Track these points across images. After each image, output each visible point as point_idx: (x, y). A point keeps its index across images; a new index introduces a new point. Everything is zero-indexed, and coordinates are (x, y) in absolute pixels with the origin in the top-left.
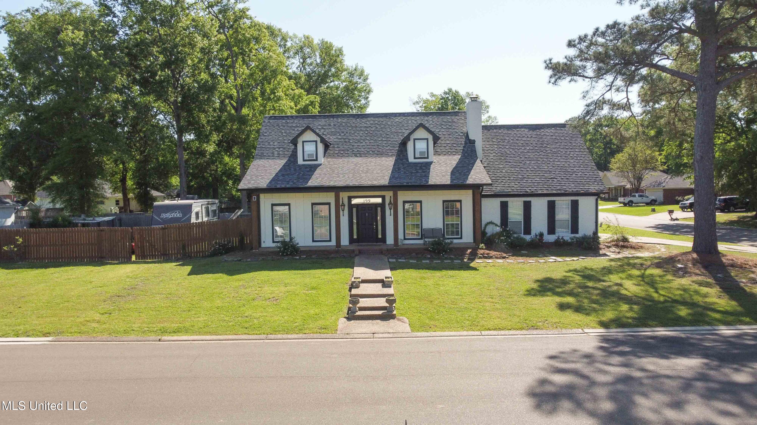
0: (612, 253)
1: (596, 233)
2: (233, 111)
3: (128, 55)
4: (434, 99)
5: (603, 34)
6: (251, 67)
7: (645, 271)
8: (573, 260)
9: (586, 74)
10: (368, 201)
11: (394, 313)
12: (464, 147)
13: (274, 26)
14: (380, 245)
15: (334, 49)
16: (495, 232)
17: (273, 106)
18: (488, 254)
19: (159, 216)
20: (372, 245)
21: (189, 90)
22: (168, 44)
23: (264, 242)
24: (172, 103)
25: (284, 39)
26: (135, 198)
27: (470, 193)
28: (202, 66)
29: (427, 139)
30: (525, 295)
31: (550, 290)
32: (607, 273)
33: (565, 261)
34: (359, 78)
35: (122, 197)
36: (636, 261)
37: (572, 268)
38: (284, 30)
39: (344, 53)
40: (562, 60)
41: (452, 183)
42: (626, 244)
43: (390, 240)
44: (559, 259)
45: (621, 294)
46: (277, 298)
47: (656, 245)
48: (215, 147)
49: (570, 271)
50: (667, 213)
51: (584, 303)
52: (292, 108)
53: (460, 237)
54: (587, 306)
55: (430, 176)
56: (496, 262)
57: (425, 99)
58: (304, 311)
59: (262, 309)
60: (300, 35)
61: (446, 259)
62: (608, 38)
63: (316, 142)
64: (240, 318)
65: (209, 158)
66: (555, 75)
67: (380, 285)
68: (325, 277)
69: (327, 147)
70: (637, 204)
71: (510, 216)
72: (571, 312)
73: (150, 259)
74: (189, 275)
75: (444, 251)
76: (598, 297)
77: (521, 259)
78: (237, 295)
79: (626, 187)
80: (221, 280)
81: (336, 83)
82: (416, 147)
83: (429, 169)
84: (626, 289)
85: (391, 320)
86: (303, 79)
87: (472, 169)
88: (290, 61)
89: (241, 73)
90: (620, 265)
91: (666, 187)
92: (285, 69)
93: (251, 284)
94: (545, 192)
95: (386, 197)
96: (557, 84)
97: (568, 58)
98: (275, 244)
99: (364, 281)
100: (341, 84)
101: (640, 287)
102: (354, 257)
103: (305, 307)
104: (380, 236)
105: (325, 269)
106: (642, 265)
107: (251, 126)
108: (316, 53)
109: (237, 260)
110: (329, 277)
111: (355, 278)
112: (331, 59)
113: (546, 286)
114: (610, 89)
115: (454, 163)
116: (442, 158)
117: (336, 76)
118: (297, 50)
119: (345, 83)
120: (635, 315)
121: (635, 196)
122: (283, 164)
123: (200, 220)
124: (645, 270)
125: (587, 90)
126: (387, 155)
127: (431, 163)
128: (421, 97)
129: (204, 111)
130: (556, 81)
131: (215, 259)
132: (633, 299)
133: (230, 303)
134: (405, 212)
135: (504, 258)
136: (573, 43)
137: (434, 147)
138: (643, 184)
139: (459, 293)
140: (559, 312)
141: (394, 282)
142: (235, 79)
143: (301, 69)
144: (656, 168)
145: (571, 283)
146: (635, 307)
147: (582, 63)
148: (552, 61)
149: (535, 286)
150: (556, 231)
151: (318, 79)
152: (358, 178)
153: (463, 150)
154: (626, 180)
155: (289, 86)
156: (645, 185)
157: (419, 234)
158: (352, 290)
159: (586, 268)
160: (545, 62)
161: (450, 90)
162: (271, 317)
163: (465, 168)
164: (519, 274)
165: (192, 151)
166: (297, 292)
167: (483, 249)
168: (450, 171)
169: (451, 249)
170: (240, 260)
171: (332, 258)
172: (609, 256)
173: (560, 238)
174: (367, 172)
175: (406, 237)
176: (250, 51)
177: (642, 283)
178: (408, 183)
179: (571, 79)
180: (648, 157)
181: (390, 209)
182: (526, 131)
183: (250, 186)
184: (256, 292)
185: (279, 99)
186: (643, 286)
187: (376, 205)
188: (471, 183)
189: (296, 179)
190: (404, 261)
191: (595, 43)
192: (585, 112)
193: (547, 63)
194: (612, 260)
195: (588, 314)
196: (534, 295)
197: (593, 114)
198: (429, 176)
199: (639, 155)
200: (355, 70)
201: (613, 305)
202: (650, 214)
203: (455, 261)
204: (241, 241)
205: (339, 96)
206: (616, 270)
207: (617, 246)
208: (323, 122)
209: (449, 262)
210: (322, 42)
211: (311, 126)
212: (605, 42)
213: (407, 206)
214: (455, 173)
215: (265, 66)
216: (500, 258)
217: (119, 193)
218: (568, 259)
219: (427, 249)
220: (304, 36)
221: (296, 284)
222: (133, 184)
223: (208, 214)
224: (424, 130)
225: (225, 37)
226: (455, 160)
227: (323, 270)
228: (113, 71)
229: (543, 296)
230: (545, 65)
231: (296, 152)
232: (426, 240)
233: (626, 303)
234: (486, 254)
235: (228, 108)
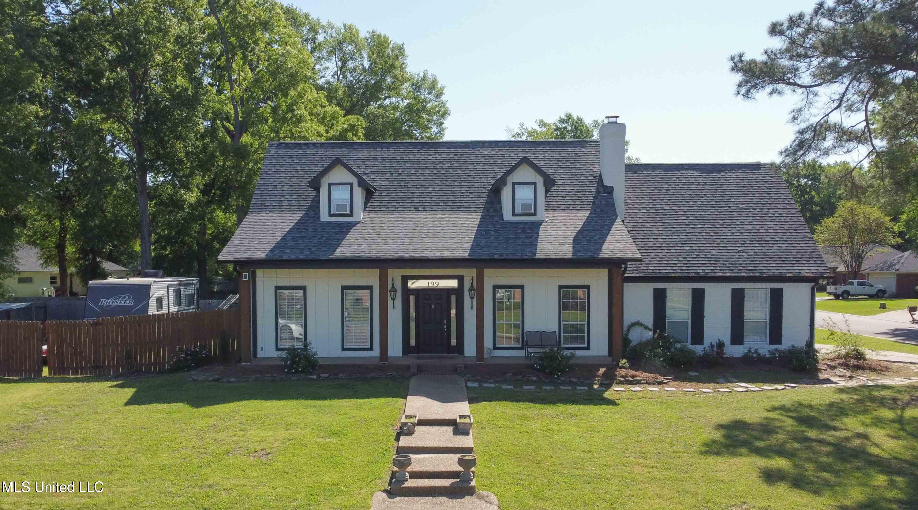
0: (839, 379)
1: (810, 343)
2: (228, 140)
3: (57, 44)
4: (544, 129)
5: (831, 13)
6: (258, 69)
7: (902, 413)
8: (776, 389)
9: (799, 82)
10: (435, 285)
11: (473, 483)
12: (595, 198)
13: (298, 10)
14: (453, 358)
15: (391, 46)
16: (644, 340)
17: (291, 131)
18: (633, 376)
19: (96, 303)
20: (440, 358)
21: (157, 102)
22: (124, 29)
23: (262, 348)
24: (131, 124)
25: (313, 29)
26: (77, 273)
27: (604, 273)
28: (179, 64)
29: (535, 184)
30: (702, 453)
31: (745, 444)
32: (839, 414)
33: (763, 390)
34: (429, 94)
35: (58, 272)
36: (883, 393)
37: (777, 404)
38: (314, 16)
39: (406, 53)
40: (760, 58)
41: (575, 257)
42: (861, 362)
43: (470, 349)
44: (753, 387)
45: (870, 455)
46: (268, 451)
47: (908, 365)
48: (199, 194)
49: (774, 409)
50: (907, 311)
51: (807, 470)
52: (320, 135)
53: (585, 346)
54: (813, 476)
55: (539, 244)
56: (647, 390)
57: (530, 129)
58: (314, 478)
59: (240, 472)
60: (339, 24)
61: (564, 383)
62: (839, 20)
63: (351, 184)
64: (197, 490)
65: (189, 213)
66: (747, 82)
67: (449, 429)
68: (356, 413)
69: (369, 193)
70: (855, 297)
71: (669, 312)
72: (786, 487)
73: (73, 374)
74: (127, 404)
75: (559, 371)
76: (830, 460)
77: (689, 387)
78: (200, 444)
79: (838, 270)
80: (178, 415)
81: (394, 100)
82: (516, 197)
83: (538, 233)
84: (877, 445)
85: (467, 498)
86: (340, 92)
87: (608, 235)
88: (322, 65)
89: (241, 78)
90: (857, 400)
91: (902, 271)
92: (309, 73)
93: (228, 424)
94: (728, 275)
95: (465, 278)
96: (750, 96)
97: (769, 53)
98: (279, 353)
99: (423, 423)
100: (401, 102)
101: (901, 442)
102: (408, 379)
103: (316, 469)
104: (454, 342)
105: (358, 398)
106: (895, 400)
107: (256, 162)
108: (363, 52)
109: (213, 380)
110: (363, 413)
111: (407, 417)
112: (386, 63)
113: (737, 436)
114: (839, 106)
115: (579, 224)
116: (560, 216)
117: (394, 89)
118: (333, 47)
119: (408, 101)
120: (901, 496)
121: (852, 284)
122: (295, 221)
123: (164, 311)
124: (903, 409)
125: (799, 107)
126: (467, 209)
127: (540, 223)
128: (524, 127)
129: (179, 137)
130: (748, 92)
131: (179, 375)
132: (893, 465)
133: (184, 459)
134: (497, 305)
135: (660, 383)
136: (779, 28)
137: (546, 196)
138: (865, 266)
139: (587, 447)
140: (765, 486)
141: (475, 425)
142: (232, 88)
143: (338, 77)
144: (885, 241)
145: (780, 431)
146: (899, 479)
147: (792, 62)
148: (743, 58)
149: (717, 435)
150: (746, 339)
151: (364, 94)
152: (419, 246)
153: (594, 203)
154: (838, 259)
155: (316, 101)
156: (867, 267)
157: (518, 340)
158: (402, 438)
159: (801, 404)
160: (732, 59)
161: (569, 116)
162: (253, 487)
163: (597, 232)
164: (687, 413)
165: (162, 200)
166: (305, 441)
167: (624, 368)
168: (572, 237)
169: (571, 367)
170: (218, 380)
171: (373, 378)
172: (836, 383)
173: (753, 350)
174: (434, 236)
175: (497, 346)
176: (256, 43)
177: (902, 433)
178: (501, 255)
179: (773, 90)
180: (873, 224)
181: (472, 298)
182: (696, 174)
183: (239, 256)
184: (235, 439)
185: (299, 120)
186: (905, 439)
187: (448, 291)
188: (607, 256)
189: (314, 246)
190: (492, 385)
191: (816, 29)
192: (797, 142)
193: (735, 60)
194: (842, 390)
195: (816, 493)
196: (718, 454)
197: (809, 147)
198: (537, 245)
199: (859, 221)
200: (423, 80)
201: (859, 475)
202: (879, 313)
203: (578, 388)
204: (224, 347)
205: (397, 120)
206: (852, 409)
207: (846, 366)
208: (364, 153)
209: (569, 390)
210: (373, 36)
211: (344, 159)
212: (834, 27)
213: (500, 293)
214: (581, 240)
215: (277, 68)
216: (654, 384)
217: (55, 265)
218: (767, 387)
219: (531, 367)
220: (345, 25)
221: (306, 426)
222: (75, 252)
223: (178, 302)
224: (532, 170)
225: (216, 21)
226: (580, 219)
227: (355, 400)
228: (29, 67)
229: (733, 454)
230: (731, 64)
231: (318, 202)
232: (530, 350)
233: (882, 472)
234: (631, 377)
235: (221, 134)
